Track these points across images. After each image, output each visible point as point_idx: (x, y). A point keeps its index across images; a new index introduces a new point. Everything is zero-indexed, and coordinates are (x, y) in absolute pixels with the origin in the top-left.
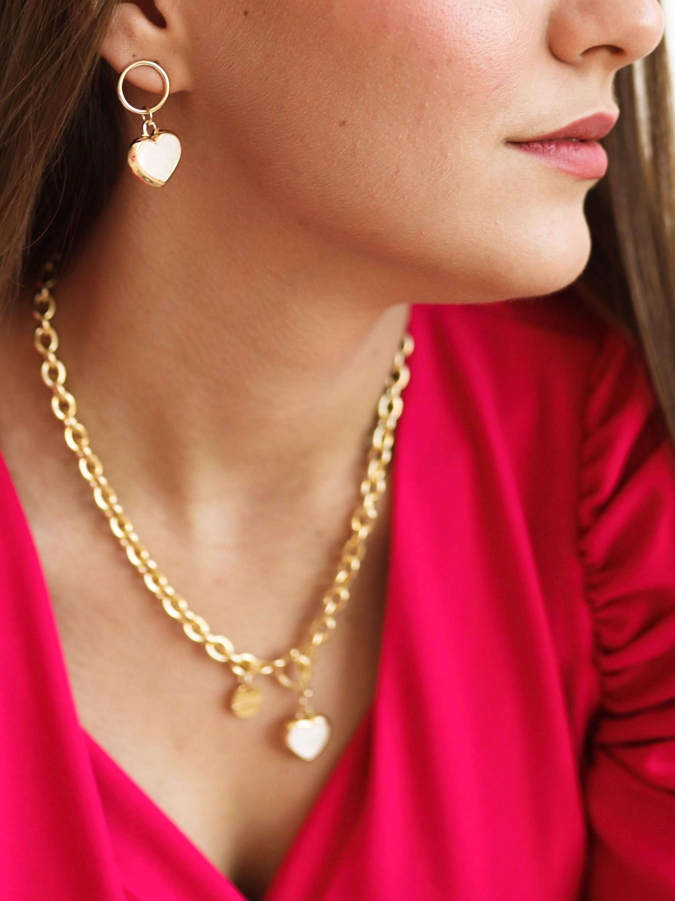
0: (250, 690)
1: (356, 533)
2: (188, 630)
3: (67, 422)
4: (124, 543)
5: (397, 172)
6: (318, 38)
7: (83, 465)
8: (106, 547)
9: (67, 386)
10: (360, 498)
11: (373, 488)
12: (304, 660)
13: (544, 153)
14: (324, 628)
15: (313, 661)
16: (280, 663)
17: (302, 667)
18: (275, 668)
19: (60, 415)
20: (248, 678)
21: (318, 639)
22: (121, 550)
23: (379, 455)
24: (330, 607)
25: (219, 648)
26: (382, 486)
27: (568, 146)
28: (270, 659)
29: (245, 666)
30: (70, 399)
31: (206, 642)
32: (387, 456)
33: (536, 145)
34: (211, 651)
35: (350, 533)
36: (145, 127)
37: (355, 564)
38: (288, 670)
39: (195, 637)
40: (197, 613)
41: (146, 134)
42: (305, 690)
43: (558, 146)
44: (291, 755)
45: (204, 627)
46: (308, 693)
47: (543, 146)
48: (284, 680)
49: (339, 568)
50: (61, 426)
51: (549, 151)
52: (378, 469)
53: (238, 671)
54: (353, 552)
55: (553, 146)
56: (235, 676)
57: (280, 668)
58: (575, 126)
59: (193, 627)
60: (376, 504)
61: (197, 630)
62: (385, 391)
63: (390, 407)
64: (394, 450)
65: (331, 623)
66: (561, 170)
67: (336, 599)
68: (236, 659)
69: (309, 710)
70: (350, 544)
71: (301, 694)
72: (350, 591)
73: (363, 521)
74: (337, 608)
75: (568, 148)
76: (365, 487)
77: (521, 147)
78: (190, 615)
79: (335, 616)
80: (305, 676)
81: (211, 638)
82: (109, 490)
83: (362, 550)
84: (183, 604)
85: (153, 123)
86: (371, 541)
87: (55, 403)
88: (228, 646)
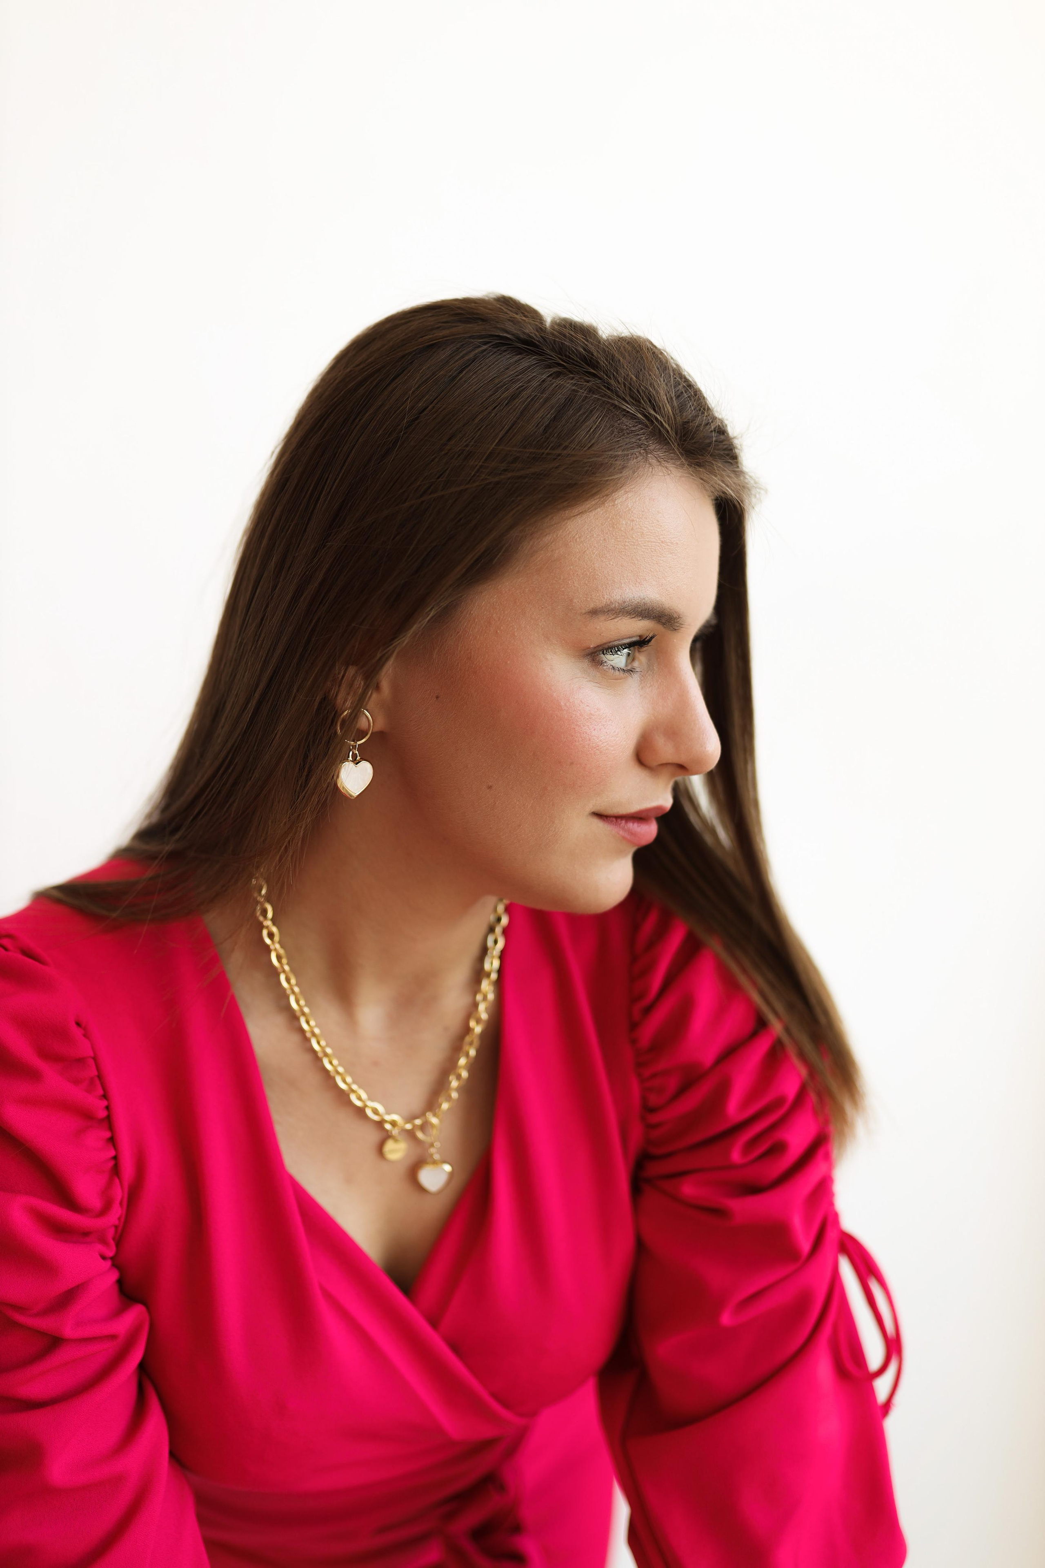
0: (396, 1140)
1: (473, 1030)
2: (353, 1097)
3: (272, 947)
4: (308, 1035)
5: (520, 826)
6: (485, 728)
7: (282, 977)
8: (295, 1038)
9: (274, 920)
10: (475, 1005)
11: (485, 998)
12: (434, 1120)
13: (616, 825)
14: (449, 1098)
15: (441, 1121)
16: (418, 1122)
17: (432, 1125)
18: (414, 1126)
19: (268, 941)
20: (395, 1132)
21: (445, 1106)
22: (308, 1040)
23: (488, 975)
24: (454, 1084)
25: (375, 1111)
26: (491, 996)
27: (633, 823)
28: (410, 1119)
29: (394, 1124)
30: (274, 930)
31: (366, 1106)
32: (494, 976)
33: (611, 819)
34: (369, 1112)
35: (468, 1030)
36: (351, 753)
37: (472, 1052)
38: (423, 1128)
39: (359, 1104)
40: (360, 1087)
41: (350, 758)
42: (435, 1142)
43: (626, 822)
44: (421, 1189)
45: (364, 1096)
46: (437, 1144)
47: (617, 820)
48: (420, 1135)
49: (461, 1055)
50: (267, 950)
51: (620, 824)
52: (489, 984)
53: (388, 1126)
54: (471, 1044)
55: (623, 822)
56: (387, 1131)
57: (417, 1125)
58: (641, 812)
59: (356, 1096)
60: (486, 1009)
61: (359, 1098)
62: (492, 930)
63: (496, 942)
64: (500, 971)
65: (454, 1095)
66: (624, 838)
67: (459, 1077)
68: (388, 1118)
69: (437, 1157)
70: (468, 1039)
71: (432, 1145)
72: (469, 1071)
73: (478, 1021)
74: (459, 1084)
75: (633, 825)
76: (479, 997)
77: (601, 818)
78: (354, 1087)
79: (458, 1090)
80: (435, 1132)
81: (369, 1103)
82: (300, 997)
83: (476, 1042)
84: (349, 1079)
85: (357, 752)
86: (483, 1035)
87: (265, 933)
88: (381, 1109)
